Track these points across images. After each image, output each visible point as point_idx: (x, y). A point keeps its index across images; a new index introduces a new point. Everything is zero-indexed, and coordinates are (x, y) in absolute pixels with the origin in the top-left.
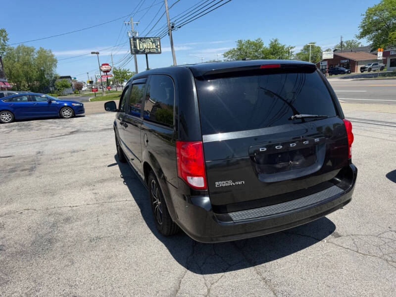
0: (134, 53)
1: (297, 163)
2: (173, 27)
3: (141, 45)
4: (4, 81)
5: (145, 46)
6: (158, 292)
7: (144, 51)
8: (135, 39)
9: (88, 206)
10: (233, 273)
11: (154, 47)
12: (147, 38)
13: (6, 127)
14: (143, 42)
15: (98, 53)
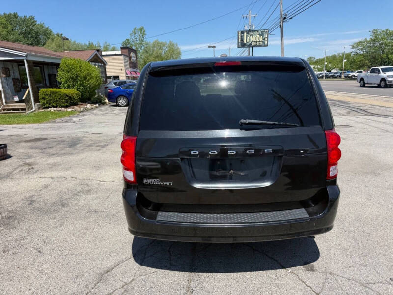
0: (240, 46)
1: (242, 174)
2: (285, 18)
3: (248, 38)
4: (136, 71)
5: (252, 39)
6: (94, 268)
7: (251, 44)
8: (242, 33)
9: (113, 183)
10: (166, 272)
11: (261, 40)
12: (255, 31)
13: (120, 110)
14: (250, 35)
15: (214, 47)
